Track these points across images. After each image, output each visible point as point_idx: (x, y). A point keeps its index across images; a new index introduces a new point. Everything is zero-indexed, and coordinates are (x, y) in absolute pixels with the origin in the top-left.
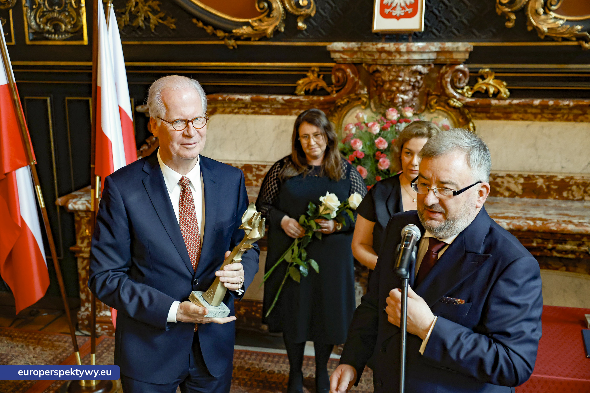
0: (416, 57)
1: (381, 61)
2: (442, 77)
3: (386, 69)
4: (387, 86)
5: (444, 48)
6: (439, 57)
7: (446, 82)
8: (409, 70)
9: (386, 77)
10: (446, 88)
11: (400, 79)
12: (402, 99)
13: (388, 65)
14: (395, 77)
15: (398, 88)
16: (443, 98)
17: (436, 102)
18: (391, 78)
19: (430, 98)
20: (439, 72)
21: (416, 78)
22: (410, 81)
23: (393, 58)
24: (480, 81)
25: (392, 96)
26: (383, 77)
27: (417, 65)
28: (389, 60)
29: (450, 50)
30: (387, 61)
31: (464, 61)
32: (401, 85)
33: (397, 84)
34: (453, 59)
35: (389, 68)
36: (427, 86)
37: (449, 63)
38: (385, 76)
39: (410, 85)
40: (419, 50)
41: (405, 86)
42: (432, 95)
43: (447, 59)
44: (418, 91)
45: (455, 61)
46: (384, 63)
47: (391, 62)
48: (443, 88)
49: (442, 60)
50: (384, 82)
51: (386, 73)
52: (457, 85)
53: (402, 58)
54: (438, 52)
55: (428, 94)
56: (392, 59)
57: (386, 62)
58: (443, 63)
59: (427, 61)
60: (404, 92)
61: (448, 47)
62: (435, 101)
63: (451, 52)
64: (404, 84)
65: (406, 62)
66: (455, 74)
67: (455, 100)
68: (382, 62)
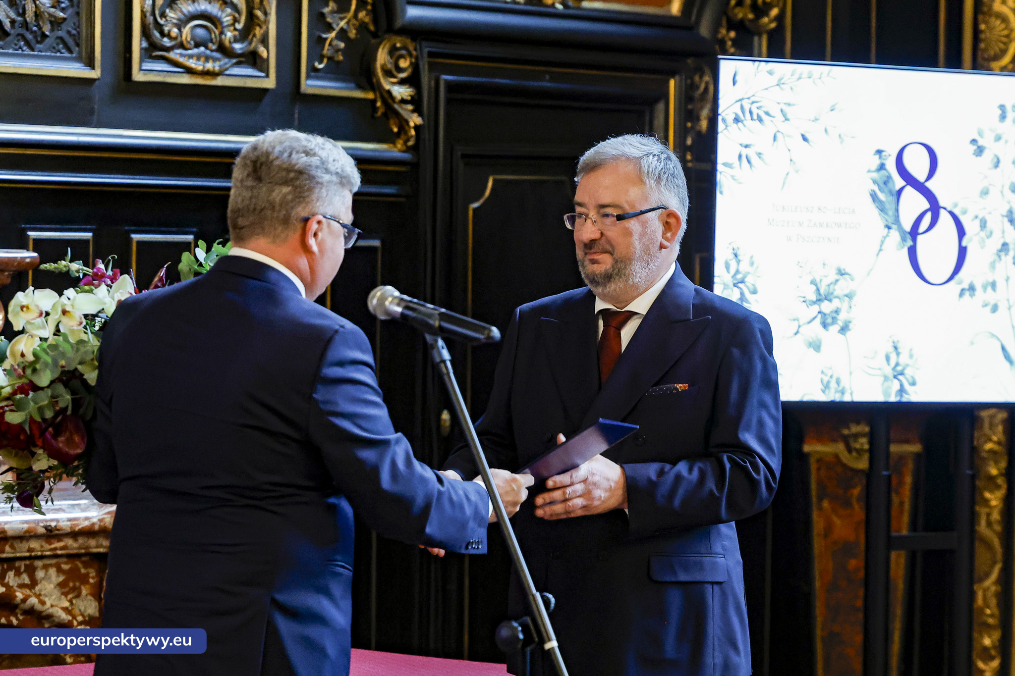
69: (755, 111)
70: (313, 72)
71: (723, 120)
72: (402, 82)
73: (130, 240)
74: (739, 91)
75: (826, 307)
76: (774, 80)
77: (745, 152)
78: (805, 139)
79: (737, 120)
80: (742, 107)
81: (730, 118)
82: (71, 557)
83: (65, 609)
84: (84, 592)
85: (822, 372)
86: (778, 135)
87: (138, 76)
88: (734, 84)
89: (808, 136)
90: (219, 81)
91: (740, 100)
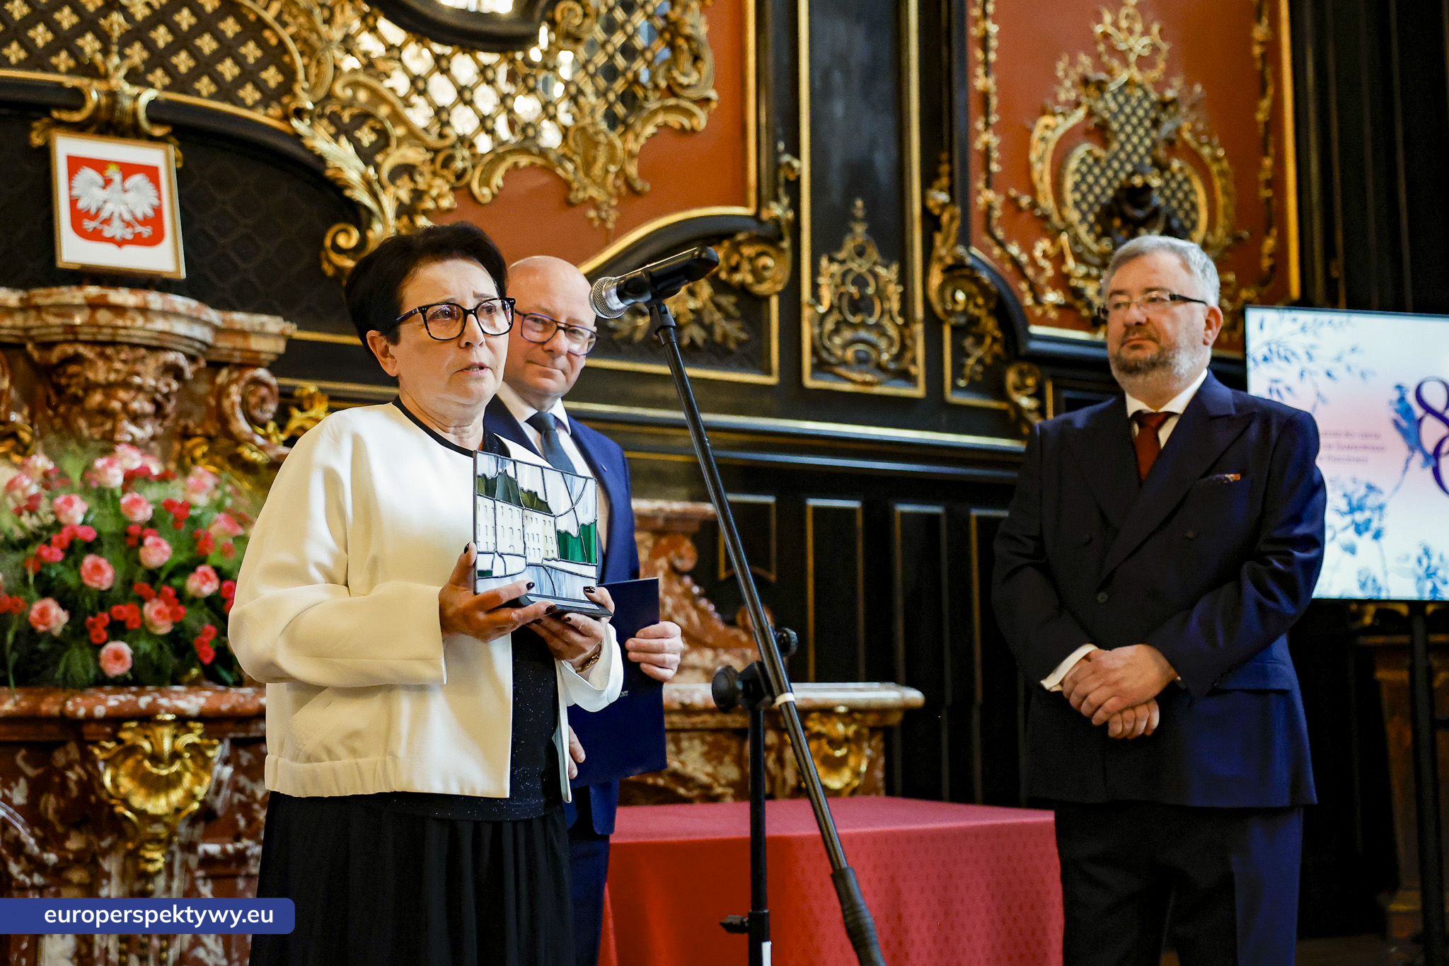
0: (181, 328)
1: (94, 330)
2: (222, 392)
3: (102, 355)
4: (97, 398)
5: (232, 321)
6: (220, 344)
7: (233, 405)
8: (157, 361)
9: (99, 373)
10: (232, 418)
11: (137, 380)
12: (132, 435)
13: (107, 345)
14: (121, 377)
15: (125, 405)
16: (224, 442)
17: (204, 455)
18: (112, 377)
19: (189, 444)
20: (212, 382)
21: (168, 385)
22: (156, 390)
23: (129, 323)
24: (296, 413)
25: (108, 426)
26: (91, 375)
27: (176, 351)
28: (116, 328)
29: (247, 328)
30: (109, 331)
31: (272, 357)
32: (134, 399)
33: (122, 394)
34: (250, 351)
35: (109, 351)
36: (182, 414)
37: (237, 360)
38: (96, 372)
39: (154, 401)
40: (189, 313)
41: (140, 402)
42: (195, 436)
43: (235, 349)
44: (161, 425)
45: (253, 359)
46: (100, 338)
47: (122, 335)
48: (223, 420)
49: (225, 352)
50: (90, 387)
51: (100, 363)
52: (257, 413)
53: (149, 326)
54: (217, 330)
55: (186, 435)
56: (125, 328)
57: (105, 335)
58: (224, 359)
59: (198, 345)
60: (136, 418)
61: (242, 322)
62: (205, 448)
63: (244, 334)
64: (141, 396)
65: (156, 339)
66: (252, 388)
67: (254, 447)
68: (94, 334)
69: (1282, 353)
70: (955, 387)
71: (1254, 360)
72: (1029, 396)
73: (804, 506)
74: (1267, 335)
75: (1359, 517)
76: (1297, 326)
77: (1275, 386)
78: (1329, 374)
79: (1265, 359)
80: (1270, 350)
81: (1259, 357)
82: (714, 731)
83: (708, 775)
84: (727, 759)
85: (1360, 573)
86: (1306, 374)
87: (809, 382)
88: (1261, 327)
89: (1334, 373)
90: (877, 390)
91: (1269, 344)
